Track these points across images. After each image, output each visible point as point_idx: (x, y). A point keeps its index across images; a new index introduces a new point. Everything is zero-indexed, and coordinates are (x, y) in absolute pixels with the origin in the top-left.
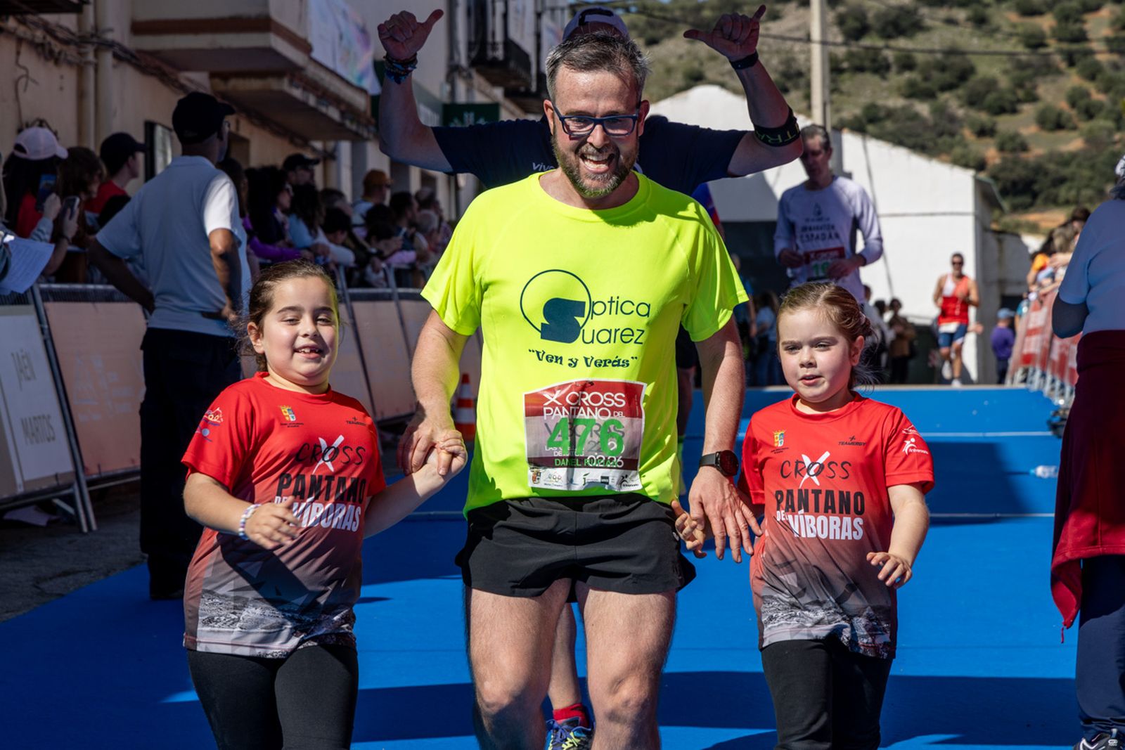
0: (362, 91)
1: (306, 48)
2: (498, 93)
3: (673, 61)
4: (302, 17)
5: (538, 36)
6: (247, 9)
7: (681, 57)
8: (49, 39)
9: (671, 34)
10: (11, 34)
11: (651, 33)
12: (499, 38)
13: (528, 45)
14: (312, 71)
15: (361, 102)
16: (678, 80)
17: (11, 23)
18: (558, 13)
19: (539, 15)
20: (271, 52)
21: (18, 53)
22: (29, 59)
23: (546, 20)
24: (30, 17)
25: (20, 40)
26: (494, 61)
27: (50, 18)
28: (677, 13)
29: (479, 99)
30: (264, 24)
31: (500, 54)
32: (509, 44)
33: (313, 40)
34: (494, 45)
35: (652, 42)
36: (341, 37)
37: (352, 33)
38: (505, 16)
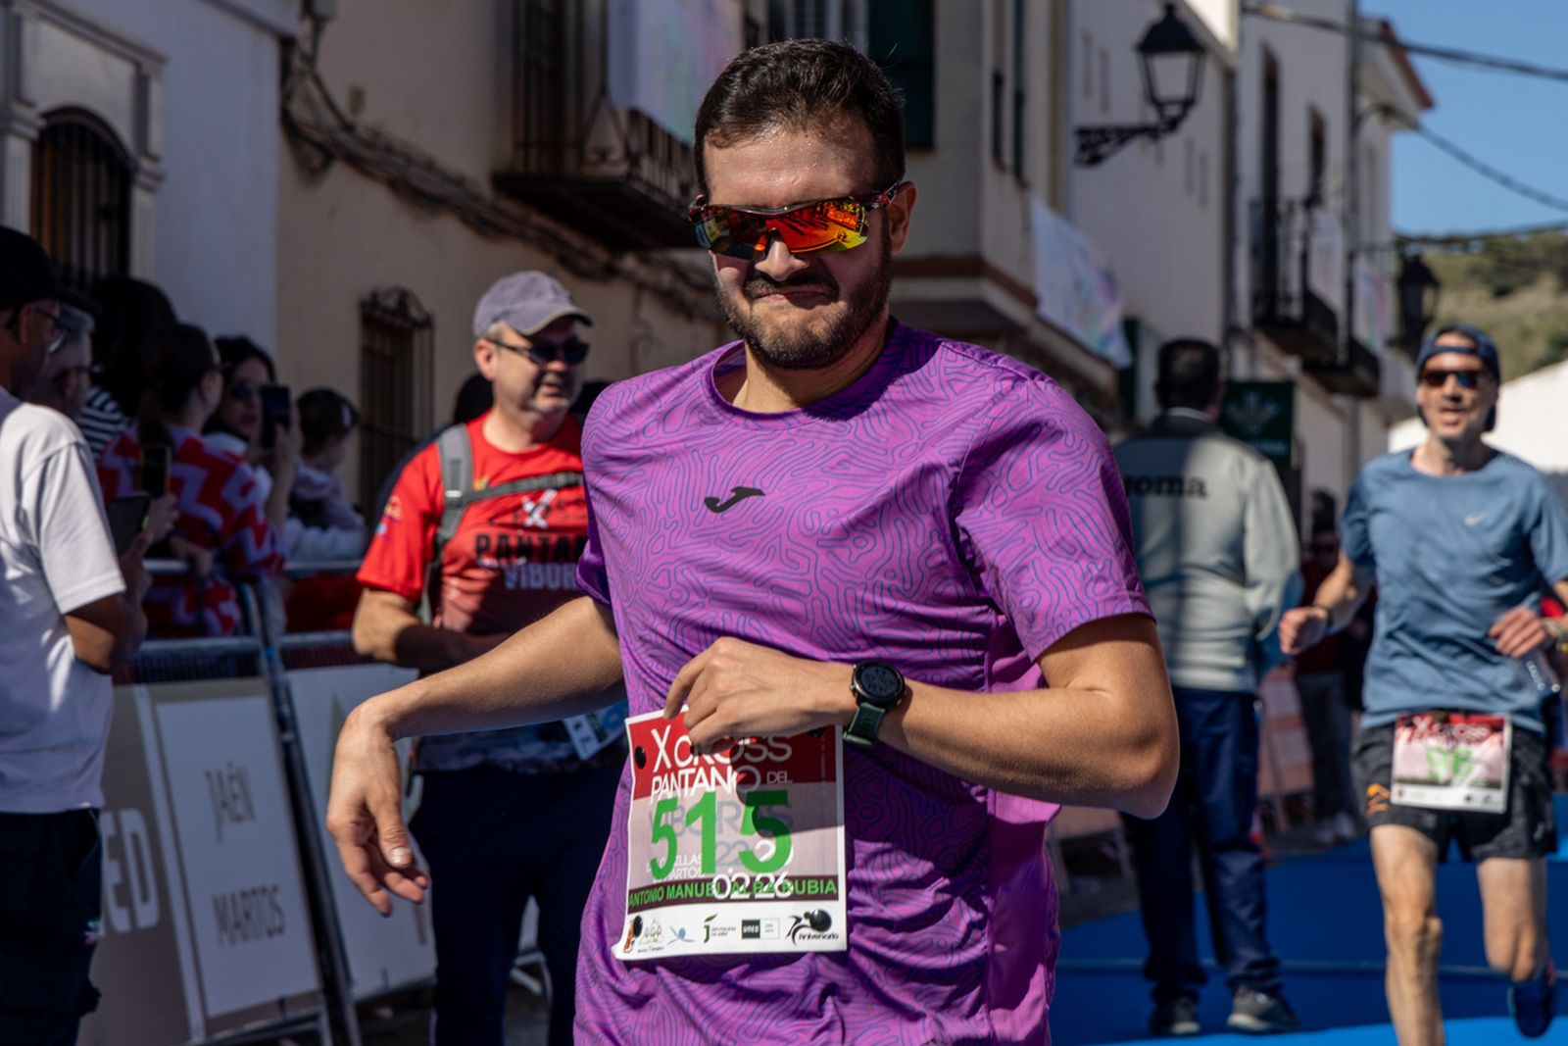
0: (1105, 361)
1: (1030, 299)
2: (1292, 366)
3: (1531, 321)
4: (1026, 257)
5: (1350, 287)
6: (949, 244)
7: (1541, 315)
8: (681, 287)
9: (1529, 282)
10: (629, 277)
11: (1502, 281)
12: (1295, 287)
13: (1335, 298)
14: (1038, 333)
15: (1103, 377)
16: (1538, 348)
17: (629, 262)
18: (1378, 255)
19: (1351, 257)
20: (982, 307)
21: (637, 304)
22: (651, 312)
23: (1362, 266)
24: (657, 256)
25: (640, 286)
26: (1288, 323)
27: (683, 256)
28: (1539, 254)
29: (1266, 373)
30: (973, 266)
31: (1295, 310)
32: (1310, 299)
33: (1042, 289)
34: (1288, 299)
35: (1502, 293)
36: (1078, 285)
37: (1092, 280)
38: (1305, 258)
